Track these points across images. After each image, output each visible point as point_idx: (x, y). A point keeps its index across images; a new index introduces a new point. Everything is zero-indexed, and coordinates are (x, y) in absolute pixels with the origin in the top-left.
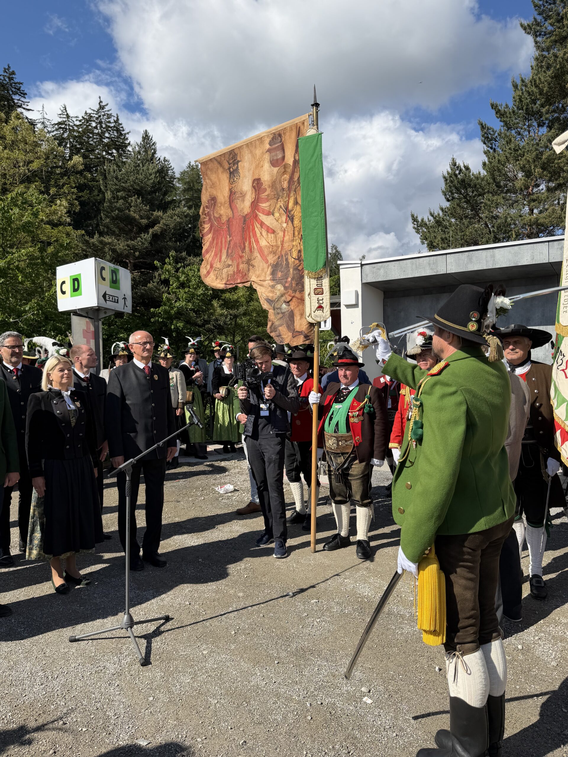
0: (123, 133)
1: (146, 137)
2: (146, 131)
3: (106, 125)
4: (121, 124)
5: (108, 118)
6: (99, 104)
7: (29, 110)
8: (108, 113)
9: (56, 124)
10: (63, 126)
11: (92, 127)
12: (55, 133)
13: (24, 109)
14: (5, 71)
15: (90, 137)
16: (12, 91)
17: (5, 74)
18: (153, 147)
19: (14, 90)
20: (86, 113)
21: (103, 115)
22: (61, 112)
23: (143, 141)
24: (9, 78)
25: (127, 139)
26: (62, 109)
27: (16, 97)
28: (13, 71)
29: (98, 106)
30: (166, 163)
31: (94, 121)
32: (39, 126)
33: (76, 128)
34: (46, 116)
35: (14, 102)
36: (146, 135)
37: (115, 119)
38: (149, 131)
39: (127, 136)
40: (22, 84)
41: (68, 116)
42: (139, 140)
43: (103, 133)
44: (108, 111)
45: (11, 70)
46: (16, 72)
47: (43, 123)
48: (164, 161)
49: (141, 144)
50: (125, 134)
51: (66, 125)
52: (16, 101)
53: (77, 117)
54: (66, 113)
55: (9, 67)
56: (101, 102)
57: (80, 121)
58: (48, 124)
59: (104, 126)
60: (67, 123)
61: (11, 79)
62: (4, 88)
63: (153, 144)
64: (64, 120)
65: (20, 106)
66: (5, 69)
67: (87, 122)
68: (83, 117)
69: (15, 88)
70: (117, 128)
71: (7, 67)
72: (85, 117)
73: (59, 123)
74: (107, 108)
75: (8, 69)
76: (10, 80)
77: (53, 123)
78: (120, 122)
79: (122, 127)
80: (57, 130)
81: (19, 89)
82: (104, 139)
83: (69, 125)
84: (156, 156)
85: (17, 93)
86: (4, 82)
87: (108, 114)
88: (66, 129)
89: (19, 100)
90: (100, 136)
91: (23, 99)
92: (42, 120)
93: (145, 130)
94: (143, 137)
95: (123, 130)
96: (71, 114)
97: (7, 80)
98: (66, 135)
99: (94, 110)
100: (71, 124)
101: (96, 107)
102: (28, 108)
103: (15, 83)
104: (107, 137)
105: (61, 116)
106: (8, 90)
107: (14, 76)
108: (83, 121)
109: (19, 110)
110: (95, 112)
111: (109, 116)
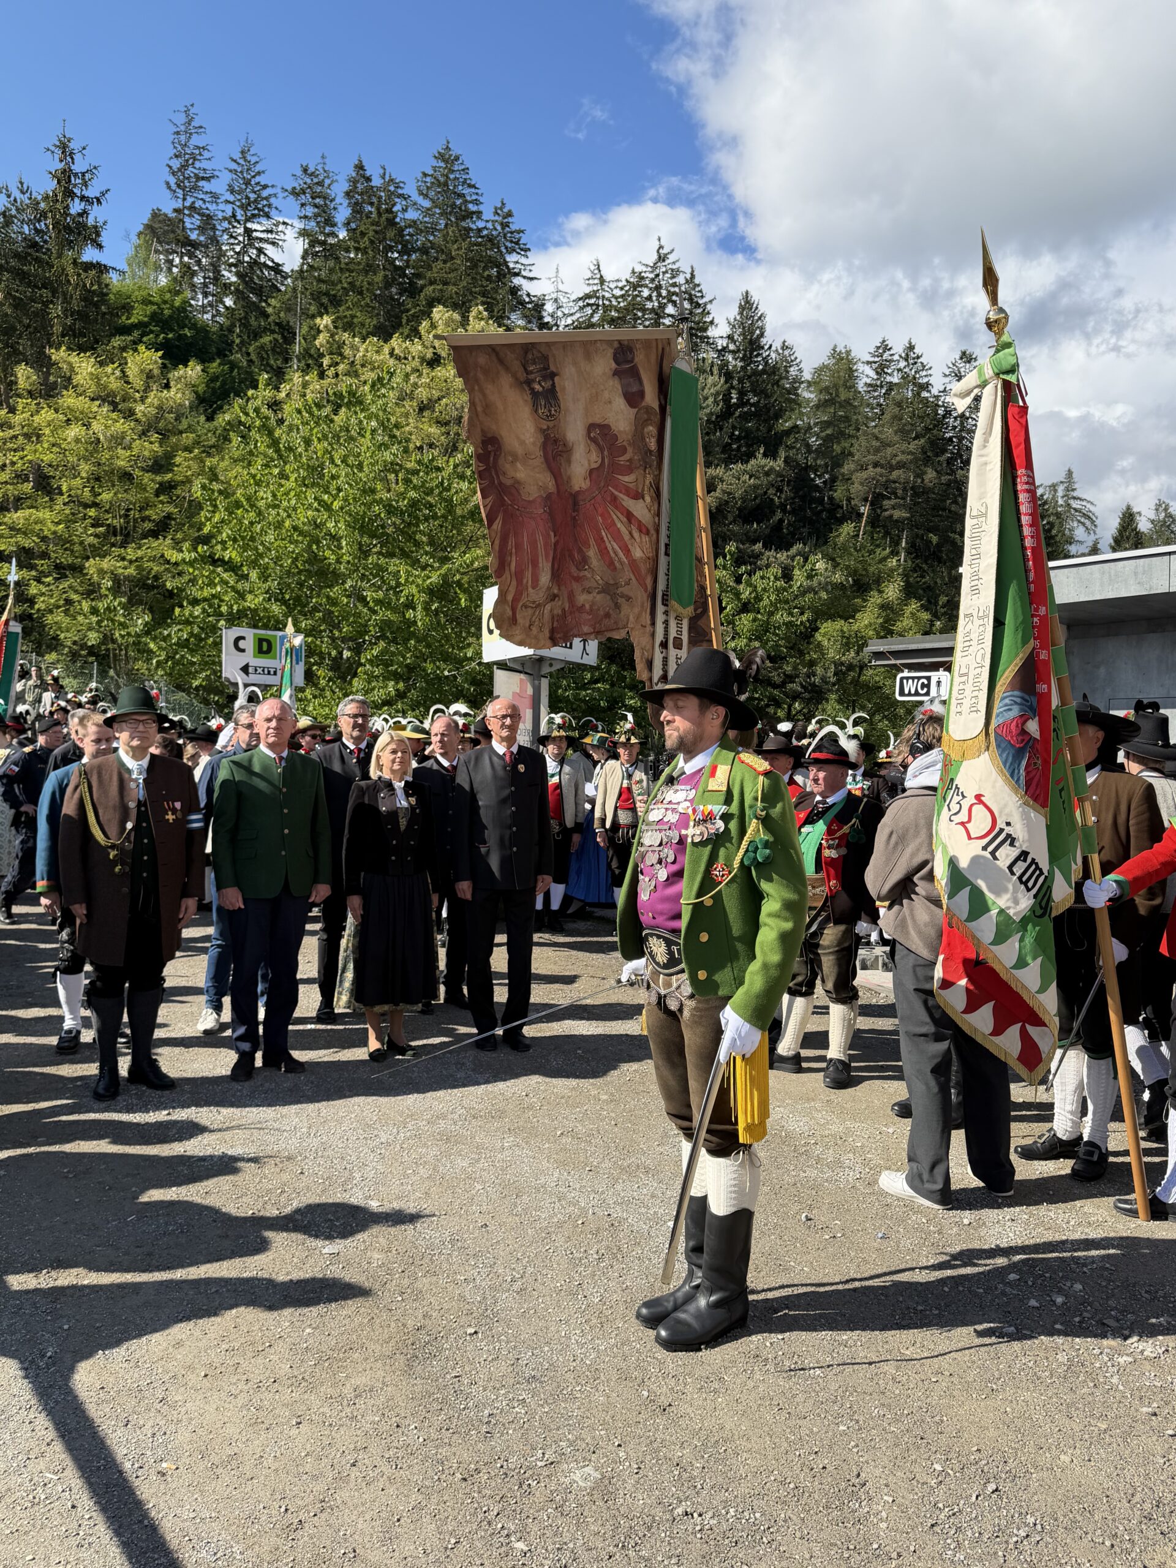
0: (701, 302)
1: (747, 305)
2: (747, 293)
3: (669, 291)
4: (699, 285)
5: (673, 277)
6: (658, 251)
7: (531, 279)
8: (674, 267)
9: (580, 299)
10: (592, 301)
11: (642, 297)
12: (578, 315)
13: (524, 277)
14: (496, 213)
15: (639, 318)
16: (506, 248)
17: (497, 218)
18: (760, 323)
19: (509, 245)
20: (633, 272)
21: (664, 273)
22: (589, 275)
23: (741, 313)
24: (502, 224)
25: (709, 313)
26: (593, 268)
27: (511, 259)
28: (510, 211)
29: (656, 257)
30: (786, 353)
31: (646, 286)
32: (549, 307)
33: (614, 303)
34: (561, 287)
35: (508, 267)
36: (747, 302)
37: (688, 276)
38: (752, 293)
39: (709, 307)
40: (522, 232)
41: (602, 281)
42: (733, 312)
43: (662, 307)
44: (674, 263)
45: (505, 210)
46: (514, 212)
47: (556, 300)
48: (782, 348)
49: (735, 319)
50: (705, 304)
51: (598, 298)
52: (511, 265)
53: (618, 281)
54: (598, 276)
55: (503, 204)
56: (661, 247)
57: (622, 289)
58: (565, 300)
59: (664, 293)
60: (600, 294)
61: (505, 225)
62: (493, 244)
63: (760, 318)
64: (595, 288)
65: (517, 274)
66: (496, 208)
67: (635, 290)
68: (627, 281)
69: (511, 242)
70: (690, 295)
71: (499, 205)
72: (632, 280)
73: (588, 296)
74: (672, 258)
75: (501, 209)
76: (503, 229)
77: (574, 297)
78: (697, 281)
79: (700, 291)
80: (581, 308)
81: (517, 243)
82: (664, 318)
83: (603, 297)
84: (763, 341)
85: (514, 250)
86: (494, 233)
87: (672, 270)
88: (598, 305)
89: (517, 262)
90: (657, 314)
91: (523, 260)
92: (554, 296)
93: (744, 291)
94: (741, 306)
95: (702, 297)
96: (607, 278)
97: (499, 228)
98: (596, 318)
99: (647, 266)
100: (607, 295)
101: (652, 258)
102: (531, 275)
103: (512, 233)
104: (669, 315)
105: (591, 282)
106: (498, 248)
107: (510, 219)
108: (627, 288)
109: (517, 281)
110: (649, 269)
111: (675, 273)
